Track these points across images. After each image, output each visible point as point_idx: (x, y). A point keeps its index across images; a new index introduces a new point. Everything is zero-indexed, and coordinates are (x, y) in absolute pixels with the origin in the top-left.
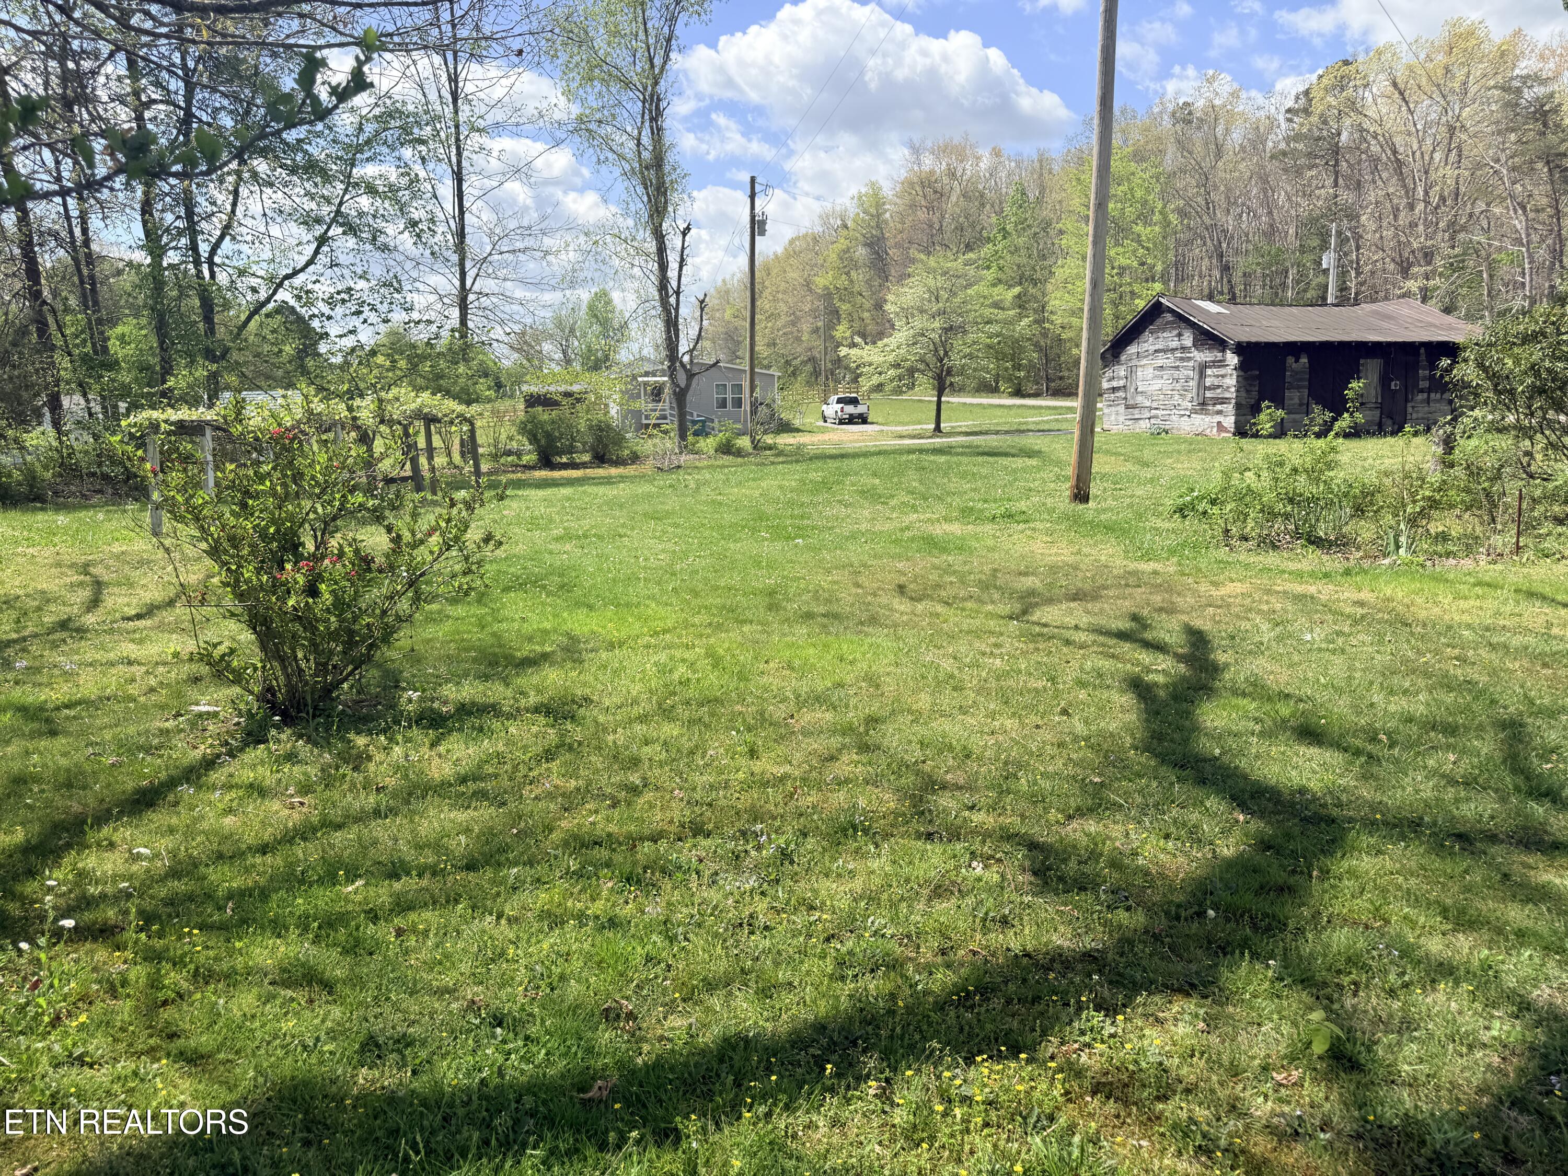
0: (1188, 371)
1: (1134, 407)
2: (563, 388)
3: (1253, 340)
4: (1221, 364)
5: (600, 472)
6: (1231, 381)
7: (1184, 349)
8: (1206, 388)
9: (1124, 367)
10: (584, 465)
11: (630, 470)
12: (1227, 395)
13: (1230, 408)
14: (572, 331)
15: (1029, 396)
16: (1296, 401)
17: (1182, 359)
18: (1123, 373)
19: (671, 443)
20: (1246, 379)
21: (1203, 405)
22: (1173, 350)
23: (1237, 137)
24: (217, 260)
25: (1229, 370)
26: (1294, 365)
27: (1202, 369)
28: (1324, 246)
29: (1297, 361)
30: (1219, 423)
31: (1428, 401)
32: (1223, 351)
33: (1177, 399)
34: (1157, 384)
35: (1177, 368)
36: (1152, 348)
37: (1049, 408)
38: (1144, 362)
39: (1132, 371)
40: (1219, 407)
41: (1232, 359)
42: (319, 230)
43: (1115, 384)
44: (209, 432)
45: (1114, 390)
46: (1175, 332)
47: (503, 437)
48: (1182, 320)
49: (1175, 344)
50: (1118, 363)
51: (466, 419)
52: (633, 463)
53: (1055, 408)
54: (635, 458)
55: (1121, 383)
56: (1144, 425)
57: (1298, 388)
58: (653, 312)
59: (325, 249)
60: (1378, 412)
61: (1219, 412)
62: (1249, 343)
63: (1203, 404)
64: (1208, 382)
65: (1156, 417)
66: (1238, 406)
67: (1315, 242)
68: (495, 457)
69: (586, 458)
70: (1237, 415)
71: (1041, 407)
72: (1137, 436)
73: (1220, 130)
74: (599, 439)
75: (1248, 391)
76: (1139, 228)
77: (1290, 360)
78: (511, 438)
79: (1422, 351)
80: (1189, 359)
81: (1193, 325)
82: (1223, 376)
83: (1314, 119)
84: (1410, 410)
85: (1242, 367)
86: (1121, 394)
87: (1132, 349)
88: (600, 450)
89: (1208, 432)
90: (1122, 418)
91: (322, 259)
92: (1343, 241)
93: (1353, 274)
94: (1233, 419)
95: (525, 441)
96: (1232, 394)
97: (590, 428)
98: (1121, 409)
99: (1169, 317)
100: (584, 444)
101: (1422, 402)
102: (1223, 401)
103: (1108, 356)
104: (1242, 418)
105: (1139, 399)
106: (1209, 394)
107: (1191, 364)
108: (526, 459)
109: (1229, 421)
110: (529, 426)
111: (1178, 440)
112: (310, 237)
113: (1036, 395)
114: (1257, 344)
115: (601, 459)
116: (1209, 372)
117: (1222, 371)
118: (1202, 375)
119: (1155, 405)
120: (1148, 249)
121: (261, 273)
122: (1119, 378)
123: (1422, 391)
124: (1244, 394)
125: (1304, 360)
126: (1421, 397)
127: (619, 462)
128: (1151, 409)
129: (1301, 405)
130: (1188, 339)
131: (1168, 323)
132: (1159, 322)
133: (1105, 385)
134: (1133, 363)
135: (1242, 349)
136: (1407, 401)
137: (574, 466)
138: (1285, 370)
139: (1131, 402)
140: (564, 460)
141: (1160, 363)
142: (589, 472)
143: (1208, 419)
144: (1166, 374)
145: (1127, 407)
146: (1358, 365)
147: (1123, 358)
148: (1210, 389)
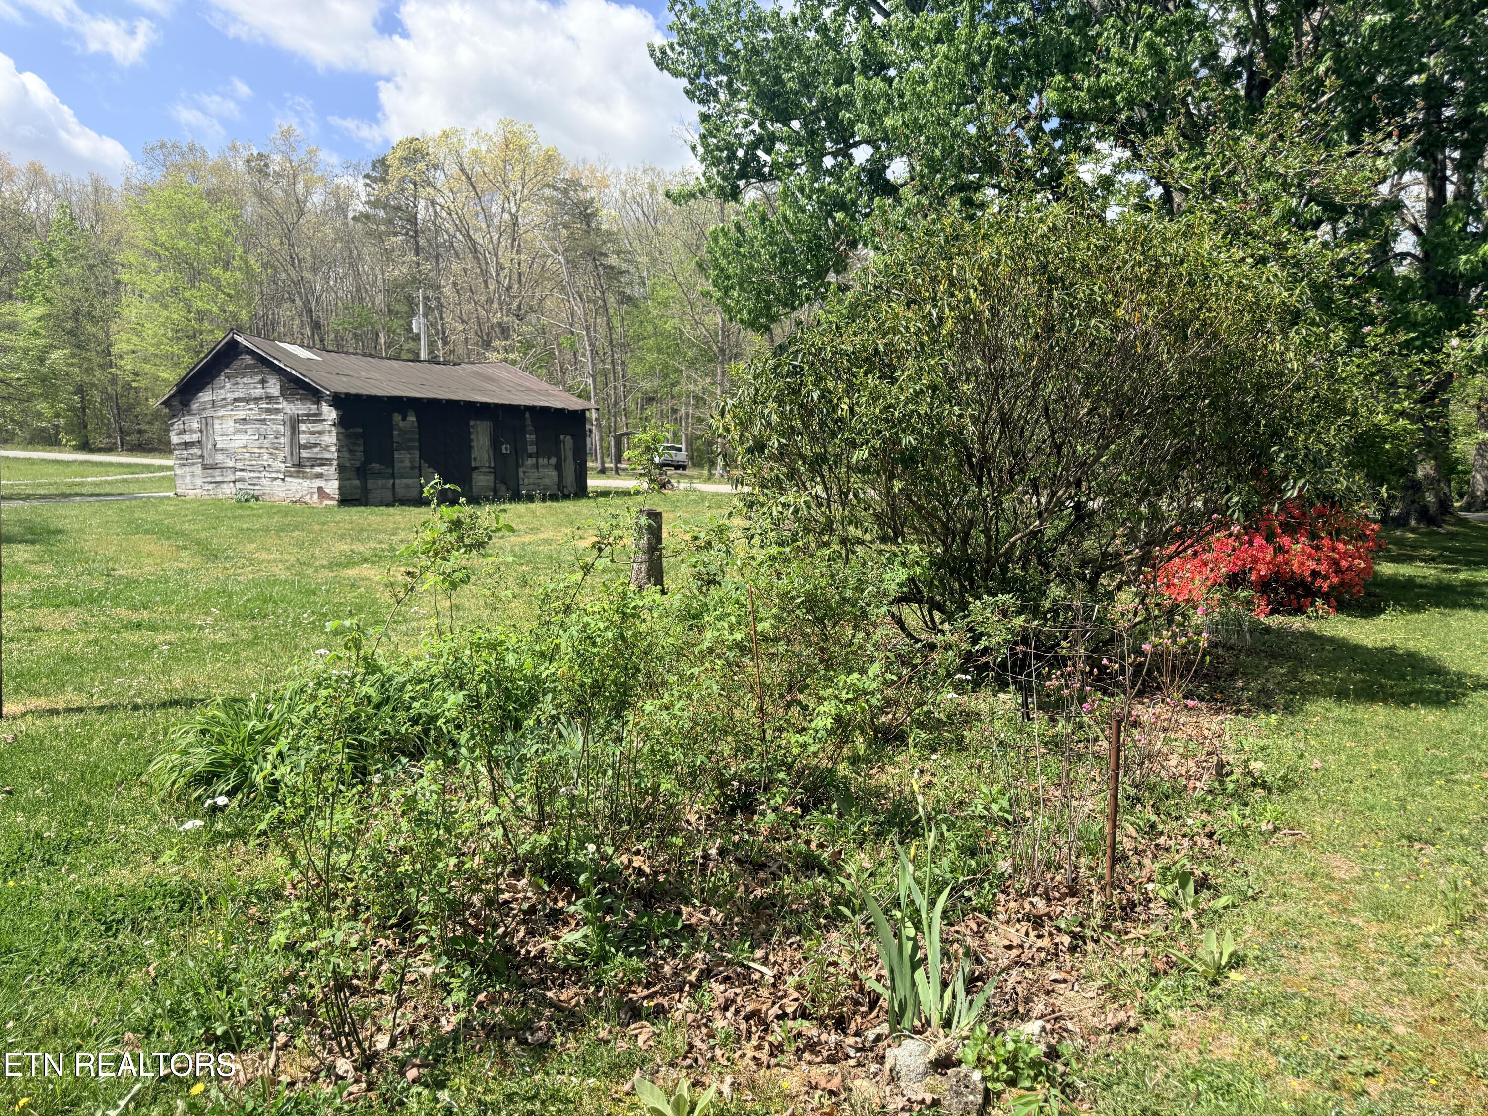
0: (277, 426)
1: (213, 467)
3: (353, 391)
4: (317, 418)
6: (331, 439)
7: (269, 398)
8: (301, 447)
9: (196, 419)
12: (327, 455)
13: (331, 470)
15: (100, 450)
16: (407, 464)
17: (268, 411)
18: (196, 425)
20: (348, 437)
21: (299, 467)
22: (257, 400)
23: (317, 199)
25: (327, 425)
26: (401, 424)
27: (294, 423)
28: (412, 313)
29: (404, 419)
30: (320, 489)
31: (537, 466)
32: (318, 403)
33: (266, 460)
34: (239, 441)
35: (263, 421)
36: (231, 396)
37: (121, 465)
38: (222, 412)
39: (207, 423)
40: (318, 469)
41: (330, 413)
43: (187, 438)
45: (186, 445)
46: (258, 378)
48: (265, 364)
49: (258, 392)
50: (189, 412)
53: (129, 465)
55: (195, 437)
56: (228, 490)
57: (409, 449)
60: (491, 477)
61: (320, 476)
62: (348, 395)
63: (299, 465)
64: (303, 439)
65: (241, 480)
66: (341, 469)
67: (403, 308)
70: (340, 479)
71: (110, 464)
72: (217, 504)
73: (300, 186)
75: (351, 451)
76: (217, 271)
77: (397, 417)
79: (527, 415)
80: (277, 411)
81: (278, 371)
82: (320, 433)
83: (392, 187)
84: (521, 475)
85: (342, 423)
86: (196, 451)
87: (205, 397)
89: (307, 499)
90: (199, 481)
92: (428, 310)
93: (440, 343)
94: (335, 484)
96: (332, 453)
98: (198, 469)
99: (248, 359)
101: (532, 466)
102: (323, 462)
103: (175, 403)
104: (348, 483)
105: (220, 458)
106: (304, 454)
107: (280, 417)
109: (332, 487)
111: (274, 510)
113: (109, 450)
114: (358, 396)
116: (303, 427)
117: (319, 427)
118: (295, 431)
119: (239, 465)
120: (228, 295)
122: (192, 431)
123: (530, 456)
124: (346, 455)
125: (412, 418)
126: (530, 462)
128: (235, 470)
129: (412, 468)
130: (274, 387)
131: (247, 366)
132: (236, 364)
133: (175, 439)
134: (208, 413)
135: (340, 401)
136: (518, 466)
138: (392, 429)
139: (208, 461)
141: (241, 414)
143: (306, 483)
144: (251, 428)
145: (205, 467)
146: (468, 426)
147: (195, 406)
148: (305, 447)
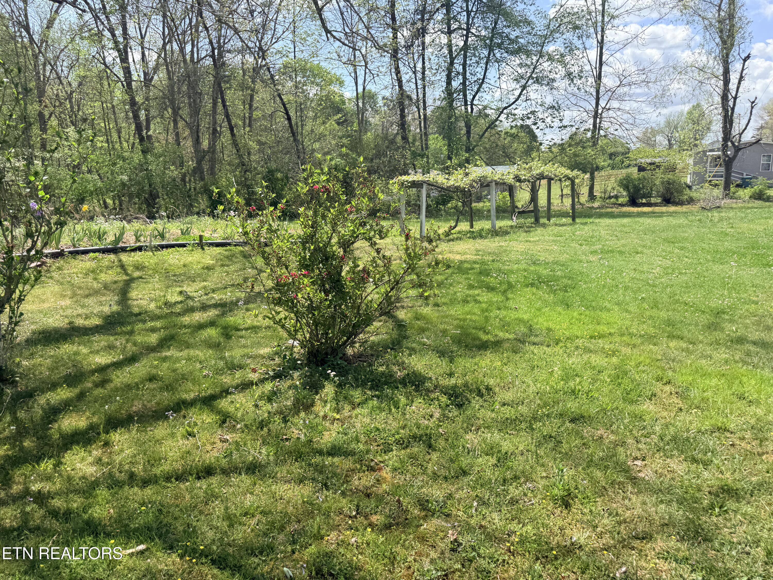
2: (649, 161)
5: (664, 209)
10: (656, 205)
11: (684, 208)
14: (676, 128)
19: (719, 192)
24: (475, 102)
42: (523, 82)
44: (425, 186)
47: (609, 189)
51: (569, 178)
52: (689, 203)
54: (691, 201)
58: (716, 111)
59: (525, 92)
68: (604, 199)
69: (659, 200)
74: (668, 190)
78: (613, 189)
88: (668, 196)
91: (522, 97)
95: (622, 190)
97: (662, 183)
100: (658, 192)
108: (621, 200)
110: (625, 182)
112: (518, 86)
115: (667, 201)
121: (494, 107)
127: (681, 203)
137: (649, 205)
140: (644, 201)
142: (657, 209)
